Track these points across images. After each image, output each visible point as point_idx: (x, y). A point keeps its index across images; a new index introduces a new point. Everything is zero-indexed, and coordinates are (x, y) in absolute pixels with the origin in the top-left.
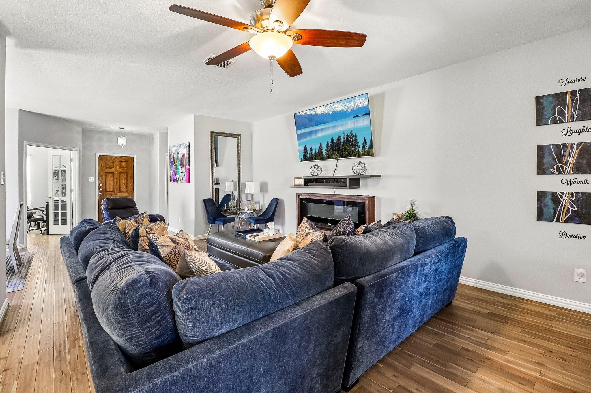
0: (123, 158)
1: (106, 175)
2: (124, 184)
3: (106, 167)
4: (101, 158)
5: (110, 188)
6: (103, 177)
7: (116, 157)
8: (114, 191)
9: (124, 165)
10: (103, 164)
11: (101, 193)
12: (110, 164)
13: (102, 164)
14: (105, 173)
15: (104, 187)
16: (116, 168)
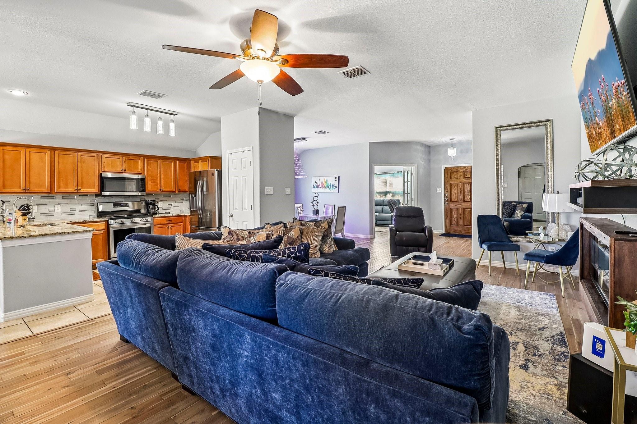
0: (467, 167)
1: (451, 185)
2: (468, 195)
3: (451, 178)
4: (447, 169)
5: (454, 198)
6: (449, 188)
7: (460, 167)
8: (458, 201)
9: (468, 175)
10: (449, 175)
11: (447, 203)
12: (454, 175)
13: (447, 175)
14: (451, 183)
15: (449, 197)
16: (460, 178)
